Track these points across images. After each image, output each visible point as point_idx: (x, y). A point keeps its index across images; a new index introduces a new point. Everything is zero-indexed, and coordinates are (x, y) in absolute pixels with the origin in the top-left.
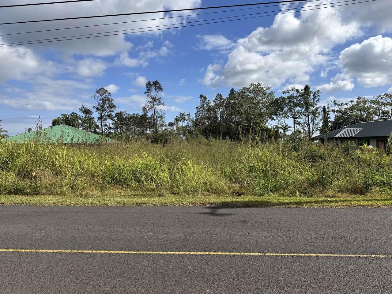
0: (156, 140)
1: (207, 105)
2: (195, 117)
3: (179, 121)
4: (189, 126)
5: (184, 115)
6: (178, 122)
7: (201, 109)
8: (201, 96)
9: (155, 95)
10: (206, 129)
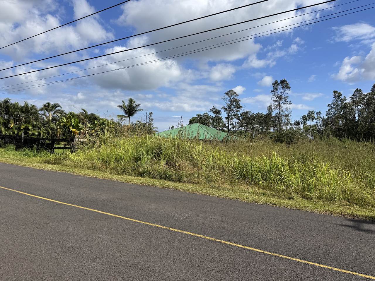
0: (279, 139)
1: (342, 102)
2: (326, 115)
3: (307, 120)
4: (318, 125)
5: (313, 114)
6: (305, 121)
7: (334, 107)
8: (335, 92)
9: (282, 94)
10: (339, 129)
